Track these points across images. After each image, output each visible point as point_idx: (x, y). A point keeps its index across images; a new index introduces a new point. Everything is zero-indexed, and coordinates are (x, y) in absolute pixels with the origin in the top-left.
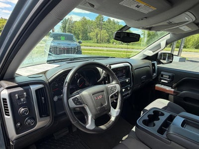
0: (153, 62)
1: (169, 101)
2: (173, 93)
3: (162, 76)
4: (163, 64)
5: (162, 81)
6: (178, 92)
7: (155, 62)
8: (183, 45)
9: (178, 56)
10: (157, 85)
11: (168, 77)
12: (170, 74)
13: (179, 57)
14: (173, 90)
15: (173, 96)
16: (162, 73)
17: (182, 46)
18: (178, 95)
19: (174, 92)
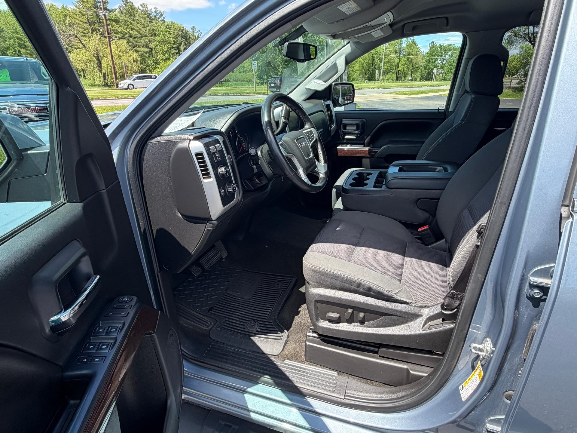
0: (326, 103)
2: (368, 156)
3: (345, 127)
5: (346, 137)
6: (374, 149)
7: (330, 102)
10: (340, 147)
11: (355, 128)
12: (357, 122)
14: (367, 148)
15: (368, 160)
16: (344, 121)
18: (376, 156)
19: (370, 152)
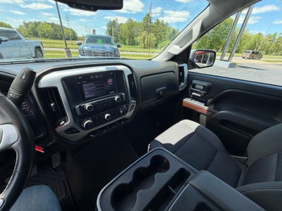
0: (180, 65)
1: (199, 125)
2: (206, 113)
3: (194, 86)
4: (199, 68)
5: (193, 94)
6: (214, 111)
7: (185, 66)
8: (236, 48)
9: (228, 61)
10: (185, 100)
11: (202, 88)
12: (205, 84)
13: (229, 63)
14: (206, 108)
15: (206, 117)
16: (194, 82)
17: (234, 51)
19: (208, 111)
